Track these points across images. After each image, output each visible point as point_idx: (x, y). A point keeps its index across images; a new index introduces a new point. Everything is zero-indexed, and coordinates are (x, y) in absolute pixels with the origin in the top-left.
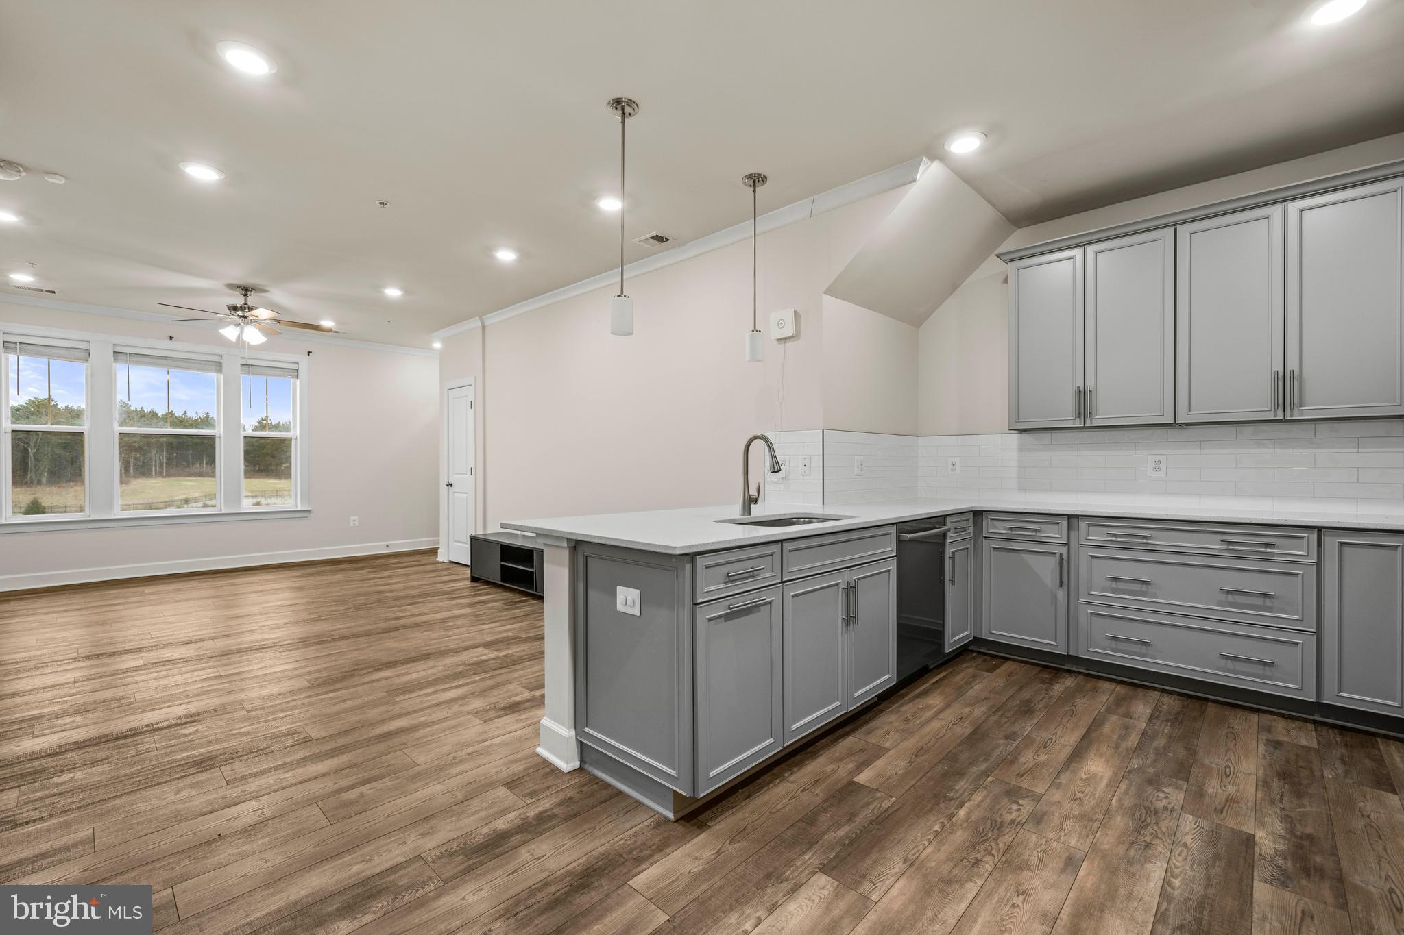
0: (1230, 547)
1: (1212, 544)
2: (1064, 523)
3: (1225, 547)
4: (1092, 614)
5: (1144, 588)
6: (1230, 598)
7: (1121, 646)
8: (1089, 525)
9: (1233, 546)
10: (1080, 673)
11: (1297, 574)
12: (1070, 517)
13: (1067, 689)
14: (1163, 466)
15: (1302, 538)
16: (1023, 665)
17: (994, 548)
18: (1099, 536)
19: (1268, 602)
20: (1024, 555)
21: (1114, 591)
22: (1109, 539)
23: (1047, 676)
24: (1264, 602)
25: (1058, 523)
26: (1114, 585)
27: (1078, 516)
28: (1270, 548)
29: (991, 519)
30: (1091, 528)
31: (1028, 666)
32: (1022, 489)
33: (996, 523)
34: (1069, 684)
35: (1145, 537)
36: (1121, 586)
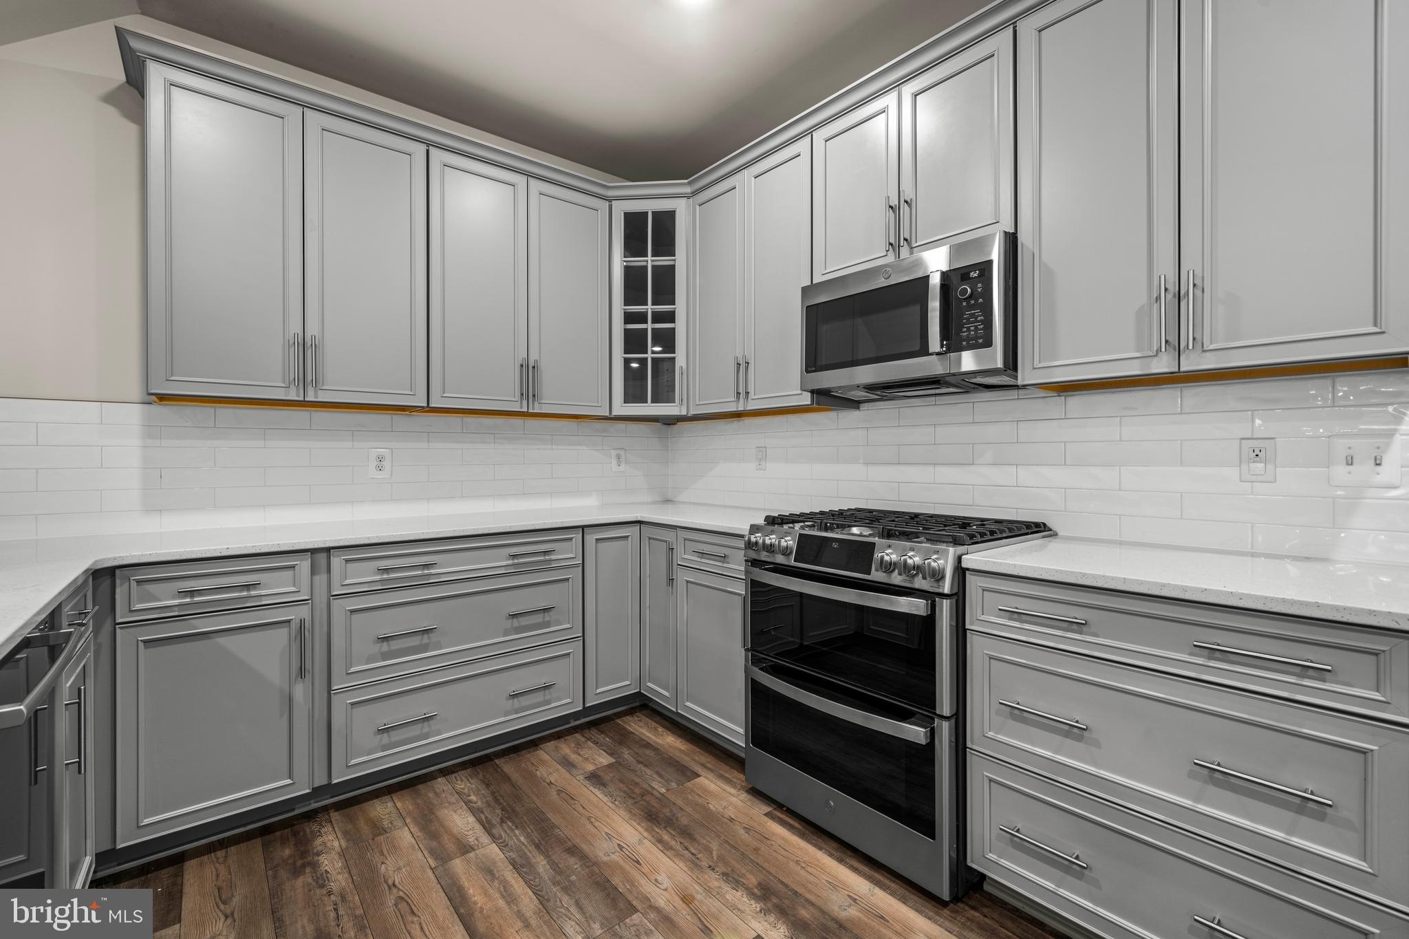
0: (516, 561)
1: (498, 560)
2: (304, 565)
3: (510, 562)
4: (352, 704)
5: (425, 639)
6: (516, 622)
7: (396, 736)
8: (347, 561)
9: (517, 559)
10: (326, 809)
11: (567, 580)
12: (313, 551)
13: (343, 854)
14: (387, 464)
15: (571, 539)
16: (221, 854)
17: (145, 642)
18: (363, 574)
19: (547, 617)
20: (223, 640)
21: (385, 656)
22: (378, 577)
23: (287, 852)
24: (544, 618)
25: (293, 567)
26: (385, 647)
27: (328, 550)
28: (548, 555)
29: (139, 582)
30: (349, 565)
31: (233, 849)
32: (152, 507)
33: (151, 588)
34: (336, 844)
35: (426, 566)
36: (395, 645)
